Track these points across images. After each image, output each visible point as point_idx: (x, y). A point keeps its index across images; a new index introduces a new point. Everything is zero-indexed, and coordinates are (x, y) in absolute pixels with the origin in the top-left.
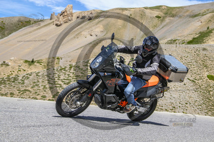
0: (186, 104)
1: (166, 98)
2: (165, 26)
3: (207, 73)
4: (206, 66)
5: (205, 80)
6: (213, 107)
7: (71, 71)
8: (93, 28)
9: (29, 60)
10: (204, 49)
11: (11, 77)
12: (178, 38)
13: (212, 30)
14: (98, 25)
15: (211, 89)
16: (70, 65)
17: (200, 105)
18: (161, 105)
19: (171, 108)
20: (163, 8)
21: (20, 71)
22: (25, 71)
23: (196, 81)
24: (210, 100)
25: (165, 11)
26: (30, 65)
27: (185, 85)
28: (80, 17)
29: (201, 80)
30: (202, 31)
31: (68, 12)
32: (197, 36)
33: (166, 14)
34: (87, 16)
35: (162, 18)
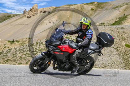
0: (112, 63)
1: (99, 60)
2: (97, 15)
3: (125, 43)
4: (124, 39)
5: (124, 47)
6: (129, 65)
7: (37, 46)
8: (51, 18)
9: (11, 41)
10: (122, 28)
12: (106, 22)
13: (127, 16)
14: (54, 16)
15: (128, 53)
16: (36, 42)
17: (122, 64)
18: (96, 65)
19: (103, 67)
20: (95, 3)
21: (5, 48)
22: (8, 47)
23: (118, 48)
24: (127, 60)
25: (96, 5)
27: (111, 51)
29: (121, 48)
30: (120, 16)
31: (35, 9)
32: (118, 20)
33: (97, 7)
34: (47, 11)
35: (95, 10)
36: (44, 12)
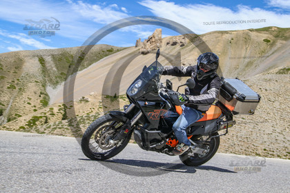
2: (276, 51)
9: (110, 95)
11: (91, 115)
14: (192, 53)
19: (285, 154)
20: (273, 29)
21: (101, 108)
25: (275, 33)
26: (112, 101)
28: (171, 43)
31: (157, 38)
33: (277, 36)
34: (179, 41)
35: (271, 42)
36: (172, 45)
